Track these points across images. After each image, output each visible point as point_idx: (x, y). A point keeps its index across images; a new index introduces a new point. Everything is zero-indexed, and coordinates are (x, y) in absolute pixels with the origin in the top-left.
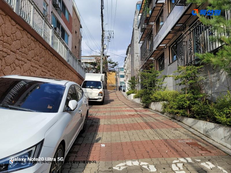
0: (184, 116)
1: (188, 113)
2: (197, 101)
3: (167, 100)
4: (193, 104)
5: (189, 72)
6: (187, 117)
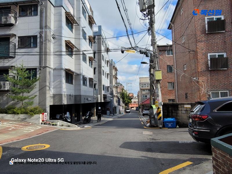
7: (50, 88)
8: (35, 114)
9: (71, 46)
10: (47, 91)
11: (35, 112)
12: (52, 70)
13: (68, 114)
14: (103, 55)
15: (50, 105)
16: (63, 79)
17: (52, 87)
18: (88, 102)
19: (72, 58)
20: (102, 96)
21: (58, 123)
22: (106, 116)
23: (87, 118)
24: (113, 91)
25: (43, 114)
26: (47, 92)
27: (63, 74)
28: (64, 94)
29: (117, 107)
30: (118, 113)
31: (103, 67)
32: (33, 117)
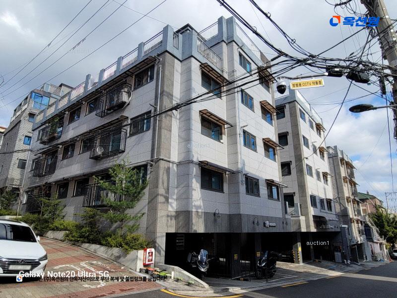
0: (83, 242)
1: (86, 240)
2: (93, 233)
3: (68, 230)
4: (91, 235)
5: (92, 213)
6: (85, 242)
7: (167, 199)
8: (131, 248)
9: (217, 121)
10: (159, 204)
11: (131, 244)
12: (175, 165)
13: (203, 255)
14: (304, 137)
15: (167, 234)
16: (194, 180)
17: (175, 197)
18: (266, 231)
19: (220, 142)
20: (311, 219)
21: (173, 273)
22: (329, 264)
23: (263, 265)
24: (346, 210)
25: (145, 250)
26: (160, 206)
27: (195, 171)
28: (197, 212)
29: (366, 245)
30: (369, 258)
31: (307, 158)
32: (129, 255)
